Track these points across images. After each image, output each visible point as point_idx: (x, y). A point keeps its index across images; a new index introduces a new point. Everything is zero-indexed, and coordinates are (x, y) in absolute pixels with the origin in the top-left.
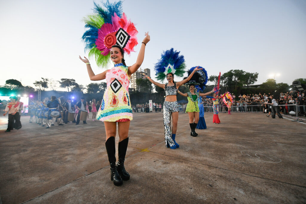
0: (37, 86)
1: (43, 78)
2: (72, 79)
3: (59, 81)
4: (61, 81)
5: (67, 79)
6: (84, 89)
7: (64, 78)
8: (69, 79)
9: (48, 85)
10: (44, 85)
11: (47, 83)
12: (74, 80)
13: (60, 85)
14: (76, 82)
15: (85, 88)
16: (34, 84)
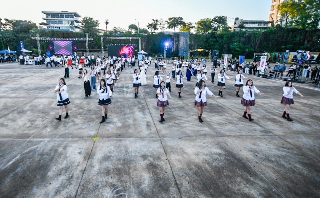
0: (150, 29)
1: (153, 20)
2: (179, 18)
3: (167, 21)
4: (169, 21)
5: (174, 18)
6: (192, 28)
7: (172, 17)
8: (176, 18)
9: (158, 27)
10: (155, 27)
11: (157, 24)
12: (182, 19)
13: (168, 25)
14: (183, 20)
15: (194, 27)
16: (147, 26)
